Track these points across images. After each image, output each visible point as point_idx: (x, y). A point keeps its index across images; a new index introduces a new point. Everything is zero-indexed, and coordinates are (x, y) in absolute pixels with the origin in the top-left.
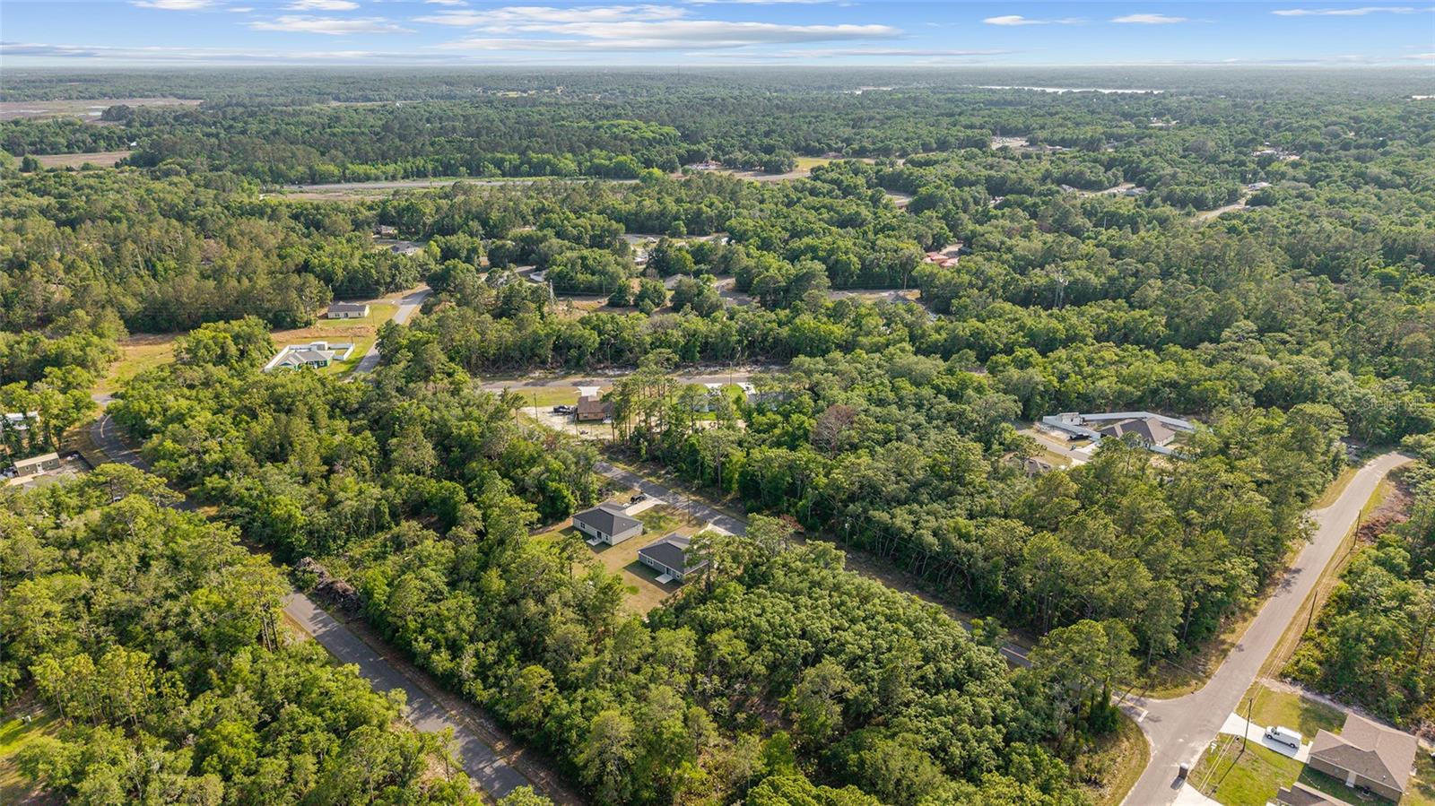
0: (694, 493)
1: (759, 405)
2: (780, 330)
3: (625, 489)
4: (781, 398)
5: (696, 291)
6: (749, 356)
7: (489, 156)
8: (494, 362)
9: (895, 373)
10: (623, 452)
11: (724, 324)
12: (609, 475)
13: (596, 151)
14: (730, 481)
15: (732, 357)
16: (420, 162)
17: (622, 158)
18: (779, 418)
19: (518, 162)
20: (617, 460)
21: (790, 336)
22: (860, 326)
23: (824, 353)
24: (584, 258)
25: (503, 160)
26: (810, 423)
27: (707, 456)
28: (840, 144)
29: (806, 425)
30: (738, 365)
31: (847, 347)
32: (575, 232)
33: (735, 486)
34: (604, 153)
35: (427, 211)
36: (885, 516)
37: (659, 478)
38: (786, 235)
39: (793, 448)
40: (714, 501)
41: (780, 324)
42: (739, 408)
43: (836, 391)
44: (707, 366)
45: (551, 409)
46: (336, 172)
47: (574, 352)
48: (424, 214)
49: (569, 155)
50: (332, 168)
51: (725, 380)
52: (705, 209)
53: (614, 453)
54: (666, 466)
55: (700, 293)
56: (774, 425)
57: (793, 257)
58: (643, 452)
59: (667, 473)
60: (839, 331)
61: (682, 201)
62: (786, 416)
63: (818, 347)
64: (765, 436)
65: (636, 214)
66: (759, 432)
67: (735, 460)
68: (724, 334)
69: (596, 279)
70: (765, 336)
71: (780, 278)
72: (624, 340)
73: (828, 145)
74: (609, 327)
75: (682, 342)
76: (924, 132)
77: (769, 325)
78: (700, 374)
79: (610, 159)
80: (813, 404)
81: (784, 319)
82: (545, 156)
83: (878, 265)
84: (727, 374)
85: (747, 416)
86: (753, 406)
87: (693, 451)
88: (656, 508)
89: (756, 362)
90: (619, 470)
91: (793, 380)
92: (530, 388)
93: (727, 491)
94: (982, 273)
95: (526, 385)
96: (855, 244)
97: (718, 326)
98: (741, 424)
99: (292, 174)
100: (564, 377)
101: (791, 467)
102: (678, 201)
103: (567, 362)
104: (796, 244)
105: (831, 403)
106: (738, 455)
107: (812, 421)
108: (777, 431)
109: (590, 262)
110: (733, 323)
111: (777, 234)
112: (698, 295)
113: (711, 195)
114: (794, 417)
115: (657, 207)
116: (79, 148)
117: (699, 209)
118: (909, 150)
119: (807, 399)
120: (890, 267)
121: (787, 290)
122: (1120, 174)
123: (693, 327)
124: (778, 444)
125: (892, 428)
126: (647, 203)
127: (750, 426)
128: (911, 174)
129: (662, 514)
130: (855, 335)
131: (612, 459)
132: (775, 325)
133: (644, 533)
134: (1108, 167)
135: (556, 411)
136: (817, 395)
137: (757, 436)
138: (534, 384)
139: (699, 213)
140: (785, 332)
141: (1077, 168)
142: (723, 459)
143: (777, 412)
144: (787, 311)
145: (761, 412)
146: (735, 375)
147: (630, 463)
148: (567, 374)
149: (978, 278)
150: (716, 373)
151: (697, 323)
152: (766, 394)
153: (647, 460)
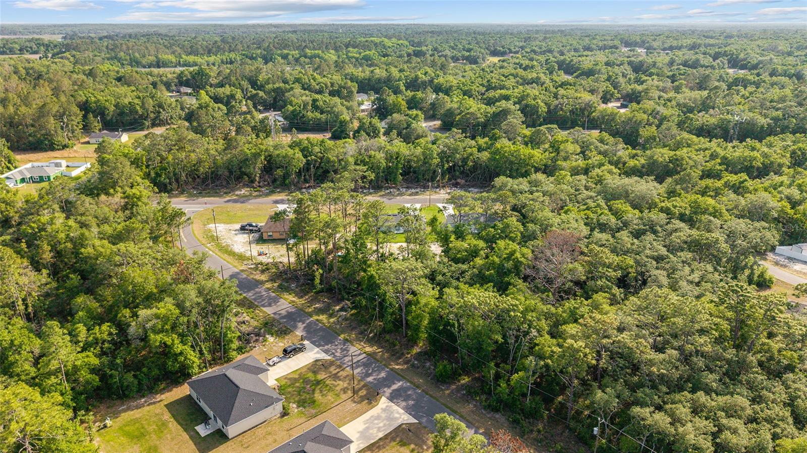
0: (370, 341)
1: (457, 227)
2: (480, 155)
3: (283, 332)
4: (482, 219)
5: (405, 126)
6: (450, 180)
7: (279, 52)
8: (204, 180)
9: (610, 196)
10: (296, 278)
11: (426, 148)
12: (269, 311)
13: (351, 49)
14: (417, 329)
15: (433, 179)
16: (232, 55)
17: (368, 52)
18: (481, 244)
19: (298, 56)
20: (287, 290)
21: (489, 159)
22: (557, 151)
23: (525, 174)
24: (315, 101)
25: (288, 54)
26: (524, 254)
27: (390, 292)
28: (517, 49)
29: (518, 255)
30: (438, 187)
31: (549, 170)
32: (317, 87)
33: (424, 336)
34: (356, 49)
35: (212, 74)
36: (661, 420)
37: (331, 316)
38: (483, 89)
39: (502, 288)
40: (396, 355)
41: (480, 149)
42: (434, 230)
43: (547, 213)
44: (408, 188)
45: (238, 226)
46: (174, 60)
47: (279, 172)
48: (210, 76)
49: (333, 52)
50: (172, 58)
51: (424, 201)
52: (420, 76)
53: (287, 280)
54: (342, 299)
55: (409, 126)
56: (474, 253)
57: (490, 102)
58: (317, 281)
59: (342, 309)
60: (538, 155)
61: (404, 71)
62: (491, 241)
63: (518, 169)
64: (465, 267)
65: (369, 80)
66: (456, 261)
67: (423, 301)
68: (426, 158)
69: (324, 117)
70: (465, 160)
71: (479, 115)
72: (329, 161)
73: (509, 49)
74: (317, 149)
75: (384, 164)
76: (575, 43)
77: (469, 150)
78: (401, 194)
79: (360, 54)
80: (521, 228)
81: (484, 145)
82: (316, 52)
83: (562, 109)
84: (426, 196)
85: (444, 239)
86: (451, 228)
87: (372, 286)
88: (317, 366)
89: (456, 185)
90: (287, 302)
91: (495, 200)
92: (230, 205)
93: (413, 342)
94: (658, 113)
95: (228, 201)
96: (540, 94)
97: (419, 151)
98: (436, 249)
99: (144, 61)
100: (267, 195)
101: (501, 317)
102: (401, 71)
103: (274, 181)
104: (491, 94)
105: (545, 229)
106: (428, 295)
107: (525, 250)
108: (479, 261)
109: (320, 103)
110: (435, 146)
111: (476, 88)
112: (407, 128)
113: (426, 68)
114: (501, 243)
115: (384, 74)
116: (27, 51)
117: (417, 76)
118: (565, 52)
119: (513, 221)
120: (572, 112)
121: (485, 125)
122: (726, 62)
123: (396, 149)
124: (480, 279)
125: (630, 261)
126: (377, 71)
127: (446, 252)
128: (572, 60)
129: (321, 376)
130: (554, 160)
131: (283, 289)
132: (475, 150)
133: (285, 414)
134: (715, 57)
135: (243, 228)
136: (524, 217)
137: (454, 267)
138: (235, 201)
139: (417, 78)
140: (485, 155)
141: (694, 58)
142: (410, 297)
143: (479, 236)
144: (487, 139)
145: (460, 235)
146: (434, 197)
147: (301, 294)
148: (272, 192)
149: (655, 118)
150: (416, 194)
151: (399, 146)
152: (467, 215)
153: (321, 291)
